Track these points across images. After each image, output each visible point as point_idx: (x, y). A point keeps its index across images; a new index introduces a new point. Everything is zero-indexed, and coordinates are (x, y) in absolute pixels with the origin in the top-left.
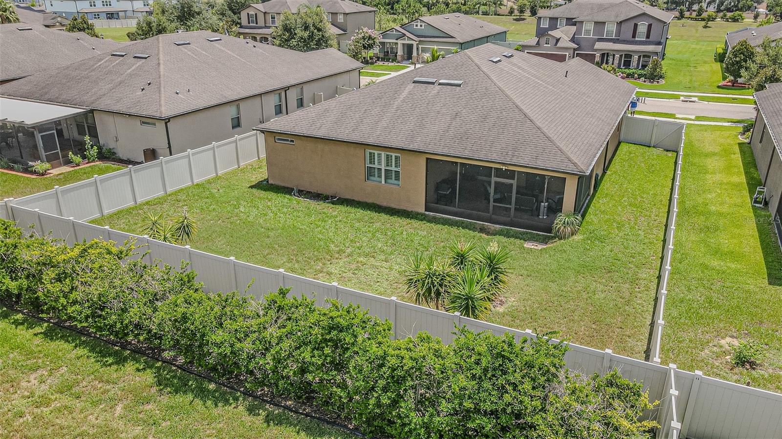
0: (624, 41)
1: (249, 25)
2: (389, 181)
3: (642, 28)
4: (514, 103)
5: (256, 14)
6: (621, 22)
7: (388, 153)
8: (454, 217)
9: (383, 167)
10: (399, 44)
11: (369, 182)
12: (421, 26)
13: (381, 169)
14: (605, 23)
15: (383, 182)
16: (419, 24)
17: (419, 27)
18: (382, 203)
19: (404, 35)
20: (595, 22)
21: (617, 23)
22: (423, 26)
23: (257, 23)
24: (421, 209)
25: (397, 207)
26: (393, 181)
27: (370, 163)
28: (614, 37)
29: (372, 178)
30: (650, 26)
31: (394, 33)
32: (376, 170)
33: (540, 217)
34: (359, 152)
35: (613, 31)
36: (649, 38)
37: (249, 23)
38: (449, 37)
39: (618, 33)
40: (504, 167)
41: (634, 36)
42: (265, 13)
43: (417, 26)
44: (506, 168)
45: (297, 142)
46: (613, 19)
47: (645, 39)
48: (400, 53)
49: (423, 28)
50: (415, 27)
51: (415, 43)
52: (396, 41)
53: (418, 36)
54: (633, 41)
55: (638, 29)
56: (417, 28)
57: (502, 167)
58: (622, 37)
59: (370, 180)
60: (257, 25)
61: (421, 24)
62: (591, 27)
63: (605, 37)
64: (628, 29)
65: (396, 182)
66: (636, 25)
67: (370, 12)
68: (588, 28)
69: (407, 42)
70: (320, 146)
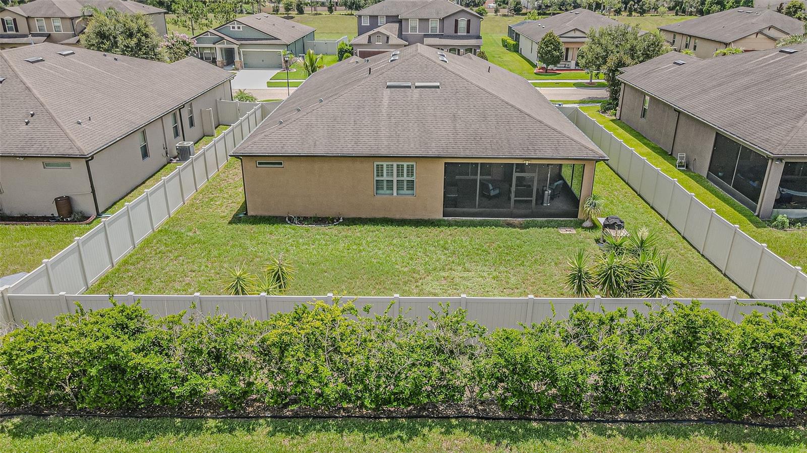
0: (448, 36)
1: (5, 33)
2: (401, 192)
3: (463, 24)
4: (503, 101)
5: (15, 20)
6: (443, 19)
7: (399, 163)
8: (475, 218)
9: (395, 179)
10: (217, 49)
11: (378, 197)
12: (239, 28)
13: (393, 181)
14: (429, 19)
15: (395, 194)
16: (236, 26)
17: (236, 29)
18: (394, 216)
19: (223, 39)
20: (419, 19)
21: (440, 19)
22: (241, 28)
23: (17, 31)
24: (440, 216)
25: (412, 218)
26: (405, 191)
27: (378, 176)
28: (438, 33)
29: (380, 191)
30: (469, 21)
31: (209, 36)
32: (385, 183)
33: (545, 205)
34: (366, 165)
35: (437, 27)
36: (469, 33)
37: (5, 30)
38: (273, 39)
39: (442, 29)
40: (527, 162)
41: (456, 31)
42: (28, 18)
43: (233, 28)
44: (530, 162)
45: (286, 164)
46: (435, 16)
47: (466, 34)
48: (219, 58)
49: (242, 30)
50: (231, 29)
51: (236, 47)
52: (214, 46)
53: (238, 39)
54: (456, 36)
55: (459, 25)
56: (233, 30)
57: (525, 162)
58: (446, 32)
59: (379, 194)
60: (17, 33)
61: (239, 26)
62: (417, 23)
63: (430, 33)
64: (449, 24)
65: (410, 192)
66: (457, 21)
67: (159, 13)
68: (414, 25)
69: (226, 46)
70: (317, 165)
